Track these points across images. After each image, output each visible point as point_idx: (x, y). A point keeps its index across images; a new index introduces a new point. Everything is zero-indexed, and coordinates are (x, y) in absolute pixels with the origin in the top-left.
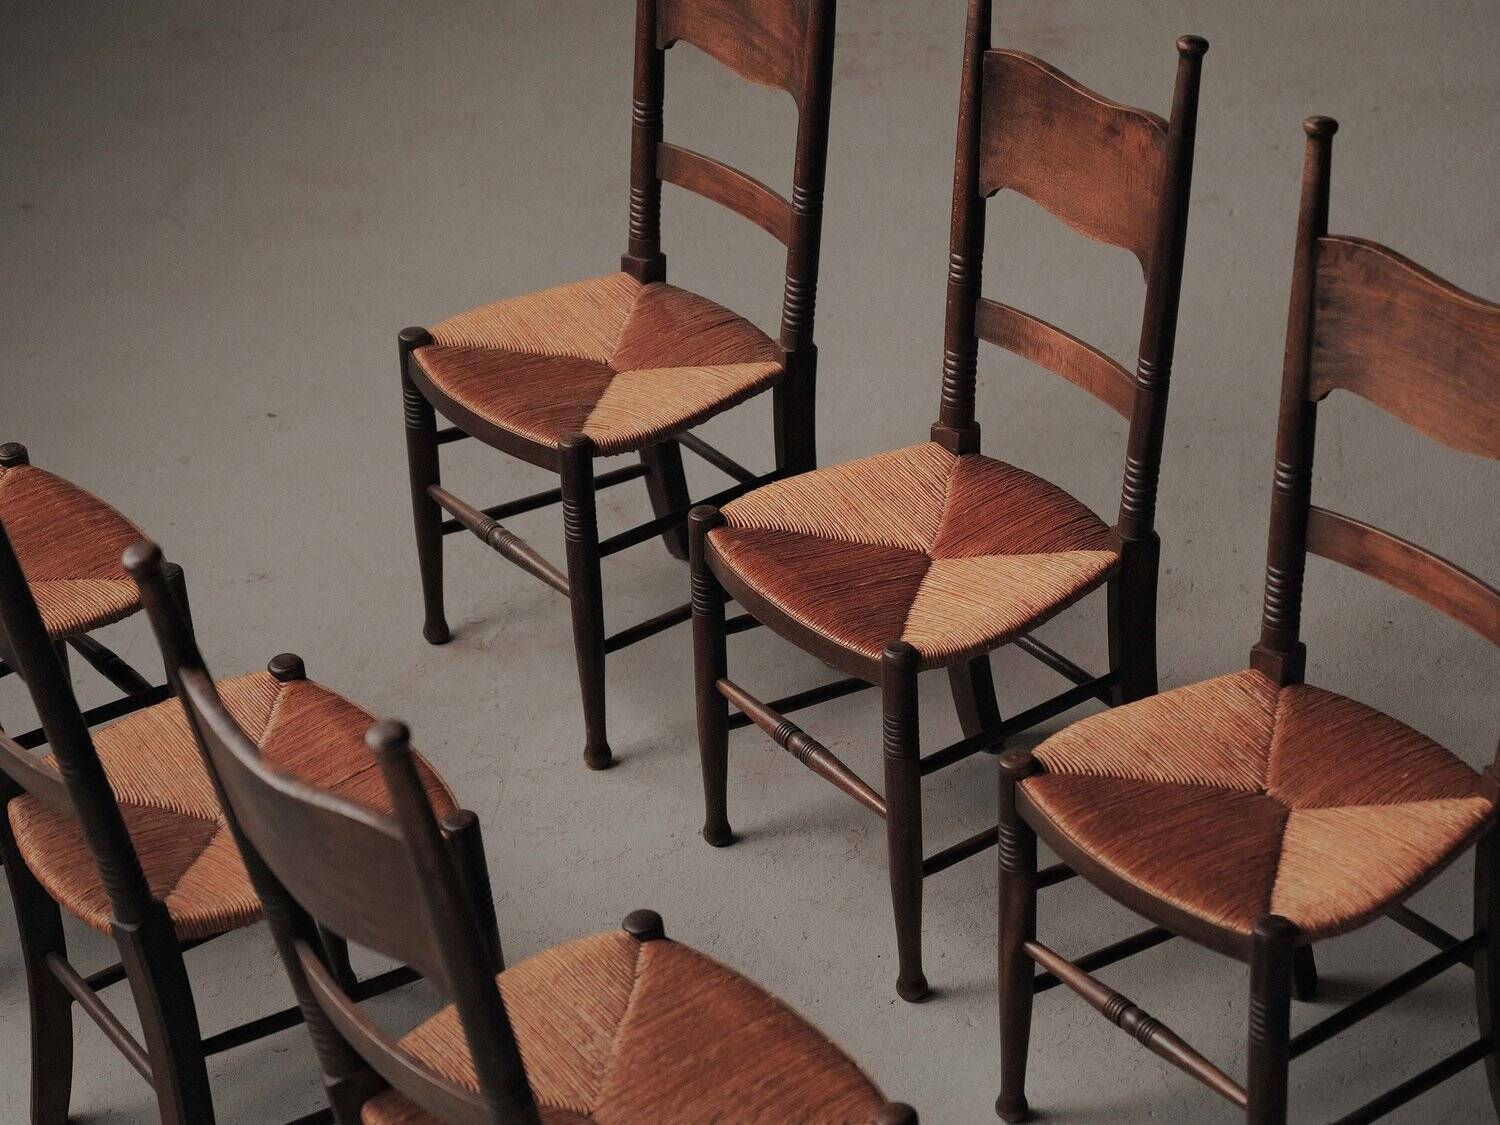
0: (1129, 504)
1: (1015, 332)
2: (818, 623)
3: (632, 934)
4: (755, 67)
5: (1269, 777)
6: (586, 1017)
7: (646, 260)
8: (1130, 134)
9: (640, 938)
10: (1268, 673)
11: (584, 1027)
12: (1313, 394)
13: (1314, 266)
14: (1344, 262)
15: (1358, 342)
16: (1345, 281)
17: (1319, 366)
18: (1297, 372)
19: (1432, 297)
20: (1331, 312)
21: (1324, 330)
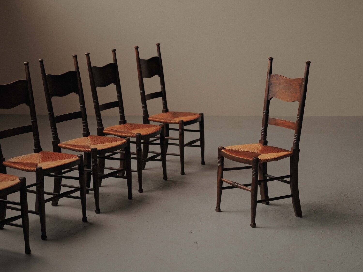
12: (269, 98)
13: (269, 79)
14: (273, 78)
15: (275, 89)
16: (274, 81)
17: (270, 94)
18: (267, 95)
19: (285, 80)
20: (272, 86)
21: (271, 89)
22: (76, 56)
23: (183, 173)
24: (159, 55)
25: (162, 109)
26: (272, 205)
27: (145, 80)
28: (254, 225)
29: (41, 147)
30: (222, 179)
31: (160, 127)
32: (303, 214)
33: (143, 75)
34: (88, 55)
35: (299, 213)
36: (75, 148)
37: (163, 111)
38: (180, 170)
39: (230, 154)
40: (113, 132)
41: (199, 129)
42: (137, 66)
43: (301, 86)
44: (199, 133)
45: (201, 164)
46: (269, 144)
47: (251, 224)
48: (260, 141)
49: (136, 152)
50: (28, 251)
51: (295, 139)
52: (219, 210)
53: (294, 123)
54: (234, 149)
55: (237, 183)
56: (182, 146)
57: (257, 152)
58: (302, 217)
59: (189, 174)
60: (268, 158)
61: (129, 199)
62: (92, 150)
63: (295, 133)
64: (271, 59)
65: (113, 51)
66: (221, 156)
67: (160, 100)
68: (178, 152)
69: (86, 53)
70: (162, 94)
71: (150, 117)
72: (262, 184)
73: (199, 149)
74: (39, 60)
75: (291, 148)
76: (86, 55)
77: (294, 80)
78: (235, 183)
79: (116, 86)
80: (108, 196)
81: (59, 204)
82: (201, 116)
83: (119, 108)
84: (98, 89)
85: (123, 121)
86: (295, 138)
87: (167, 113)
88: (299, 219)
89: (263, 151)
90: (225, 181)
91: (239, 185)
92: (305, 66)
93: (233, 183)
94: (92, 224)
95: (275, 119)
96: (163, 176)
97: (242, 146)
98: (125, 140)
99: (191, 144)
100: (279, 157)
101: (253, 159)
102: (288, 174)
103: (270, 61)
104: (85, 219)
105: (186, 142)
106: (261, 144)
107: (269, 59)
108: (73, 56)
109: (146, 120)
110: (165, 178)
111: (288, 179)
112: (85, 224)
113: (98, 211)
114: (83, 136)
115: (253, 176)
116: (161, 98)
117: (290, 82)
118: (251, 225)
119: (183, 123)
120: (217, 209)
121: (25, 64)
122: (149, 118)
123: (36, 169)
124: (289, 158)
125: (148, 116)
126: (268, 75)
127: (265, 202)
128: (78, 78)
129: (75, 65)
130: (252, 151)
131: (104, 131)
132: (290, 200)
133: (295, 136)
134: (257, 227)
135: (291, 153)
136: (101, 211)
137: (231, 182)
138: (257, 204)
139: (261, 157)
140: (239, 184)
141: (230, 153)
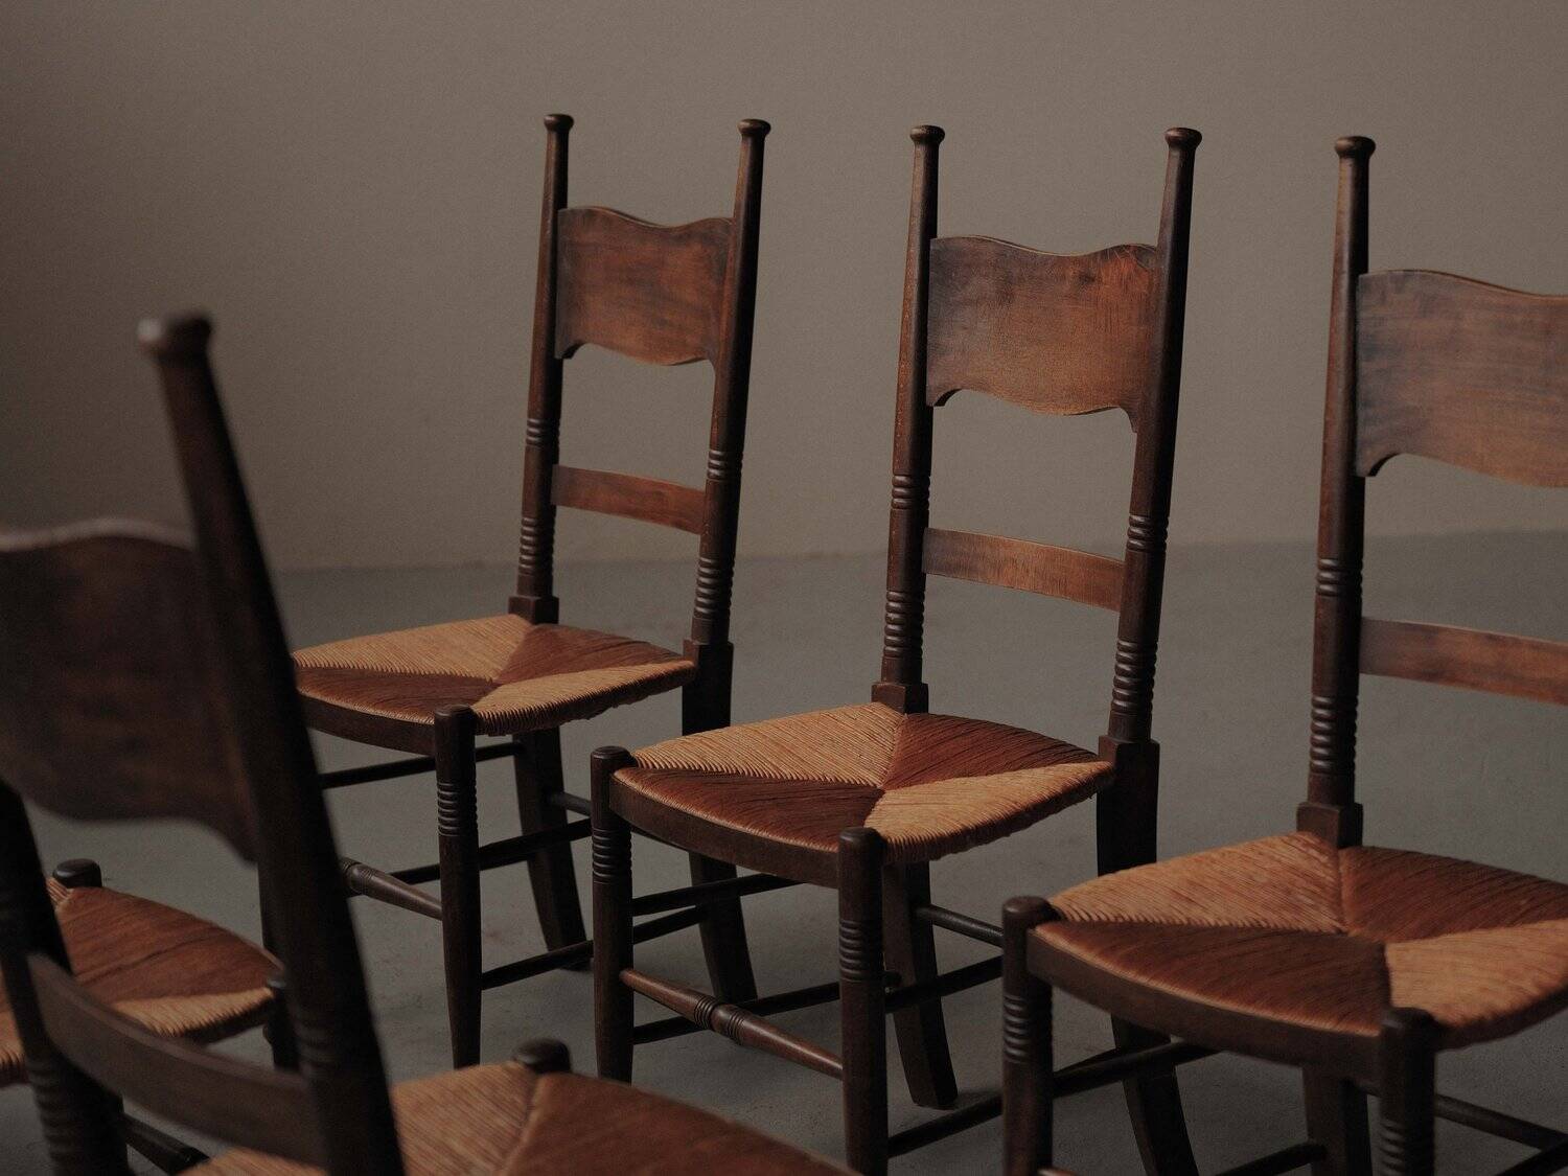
0: (1123, 698)
1: (971, 557)
2: (754, 826)
3: (528, 1066)
4: (666, 347)
5: (1348, 920)
6: (458, 1147)
7: (538, 598)
8: (1107, 275)
9: (538, 1069)
10: (1322, 833)
11: (457, 1158)
12: (1362, 463)
14: (1387, 297)
16: (1382, 318)
17: (1365, 432)
103: (1347, 168)
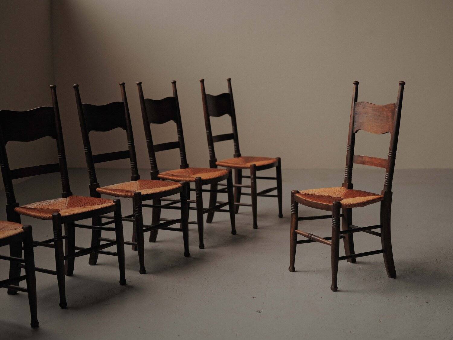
12: (354, 132)
13: (354, 107)
14: (359, 106)
15: (362, 120)
16: (360, 109)
17: (355, 126)
18: (351, 127)
19: (374, 108)
20: (357, 116)
21: (356, 119)
22: (123, 84)
23: (255, 226)
24: (230, 92)
25: (234, 153)
26: (359, 263)
27: (212, 119)
28: (335, 288)
29: (71, 191)
30: (296, 231)
31: (226, 171)
32: (398, 274)
33: (210, 112)
34: (140, 84)
35: (392, 273)
36: (116, 193)
37: (235, 156)
38: (252, 223)
39: (305, 199)
40: (169, 176)
41: (275, 177)
42: (203, 102)
43: (393, 113)
44: (275, 181)
45: (278, 217)
46: (354, 188)
47: (331, 287)
48: (343, 184)
49: (196, 200)
50: (35, 324)
51: (387, 180)
52: (292, 269)
53: (385, 160)
54: (310, 193)
55: (314, 235)
56: (254, 195)
57: (339, 196)
58: (397, 278)
59: (263, 228)
60: (353, 203)
61: (185, 256)
62: (135, 194)
63: (387, 172)
64: (357, 84)
65: (172, 83)
66: (295, 203)
67: (231, 143)
68: (250, 202)
69: (137, 82)
70: (234, 136)
71: (217, 161)
72: (346, 235)
73: (276, 199)
74: (74, 85)
75: (382, 191)
76: (138, 84)
77: (385, 106)
78: (312, 235)
79: (176, 124)
80: (161, 252)
81: (98, 262)
82: (278, 161)
83: (180, 150)
84: (153, 126)
85: (185, 165)
86: (387, 178)
87: (239, 158)
88: (393, 280)
89: (346, 196)
90: (300, 234)
91: (316, 238)
92: (398, 88)
93: (310, 235)
94: (131, 287)
95: (362, 157)
96: (231, 230)
97: (321, 189)
98: (180, 184)
99: (264, 193)
100: (367, 201)
101: (333, 204)
102: (379, 223)
103: (355, 86)
104: (123, 280)
105: (259, 190)
106: (345, 187)
107: (354, 84)
108: (120, 85)
109: (213, 164)
110: (234, 232)
111: (378, 230)
112: (123, 287)
113: (143, 271)
114: (132, 181)
115: (334, 225)
116: (232, 141)
117: (379, 109)
118: (332, 289)
119: (255, 169)
120: (291, 268)
121: (51, 87)
122: (217, 163)
123: (53, 215)
124: (379, 204)
125: (216, 160)
126: (352, 102)
127: (350, 259)
128: (126, 111)
129: (122, 95)
130: (333, 196)
131: (158, 175)
132: (380, 257)
133: (387, 176)
134: (339, 291)
135: (382, 197)
136: (147, 271)
137: (307, 234)
138: (339, 261)
139: (344, 202)
140: (316, 236)
141: (305, 197)
